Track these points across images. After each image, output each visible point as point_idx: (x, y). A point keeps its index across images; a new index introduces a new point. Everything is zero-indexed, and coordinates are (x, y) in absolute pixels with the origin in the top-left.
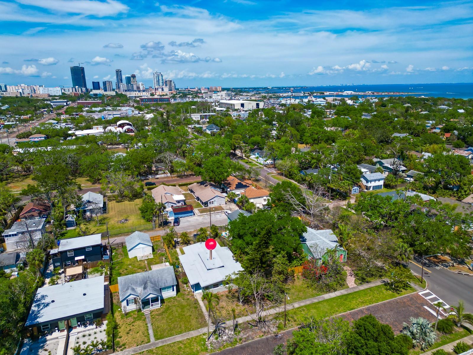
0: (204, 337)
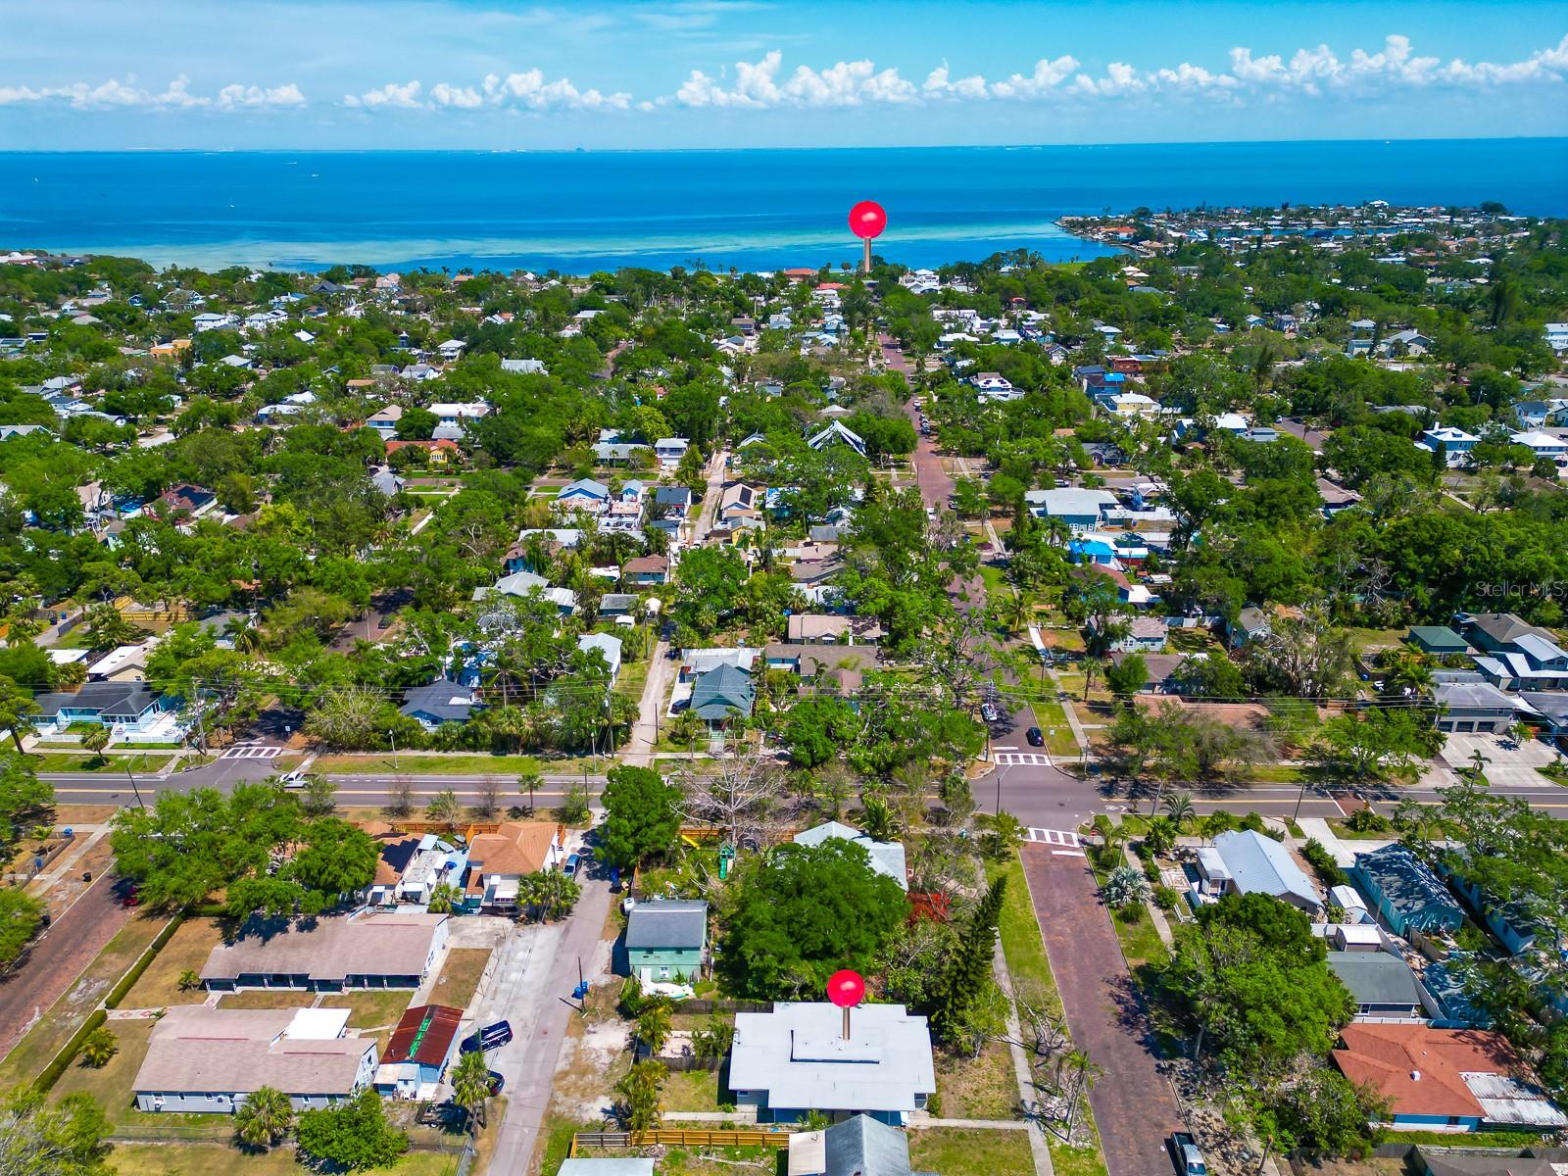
0: (1058, 1146)
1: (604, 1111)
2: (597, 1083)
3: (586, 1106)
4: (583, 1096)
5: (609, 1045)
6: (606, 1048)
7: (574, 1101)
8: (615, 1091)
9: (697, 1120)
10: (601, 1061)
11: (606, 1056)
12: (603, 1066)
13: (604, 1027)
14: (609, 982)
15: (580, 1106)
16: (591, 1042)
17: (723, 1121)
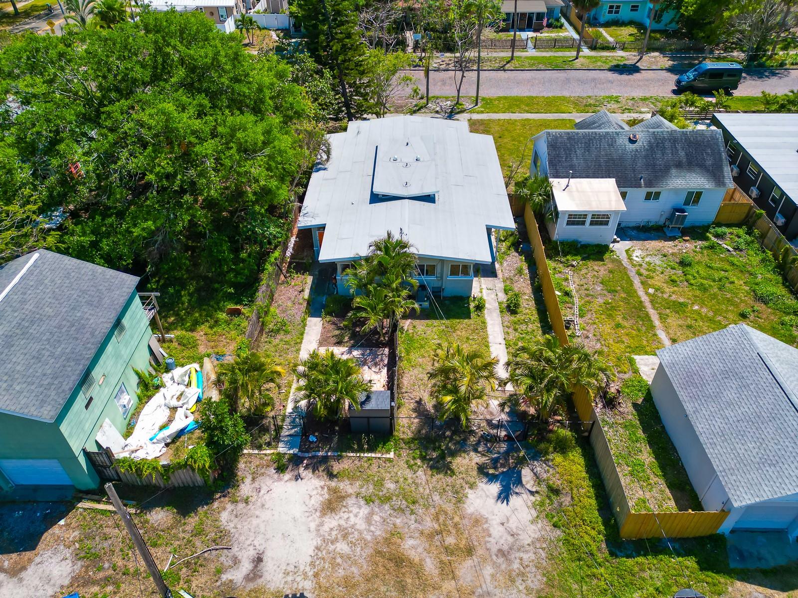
0: (482, 110)
1: (504, 496)
2: (429, 524)
3: (498, 536)
4: (470, 551)
5: (309, 513)
6: (318, 521)
7: (488, 571)
8: (449, 480)
9: (503, 342)
10: (361, 525)
11: (346, 516)
12: (376, 518)
13: (242, 538)
14: (68, 553)
15: (501, 553)
16: (293, 561)
17: (501, 312)
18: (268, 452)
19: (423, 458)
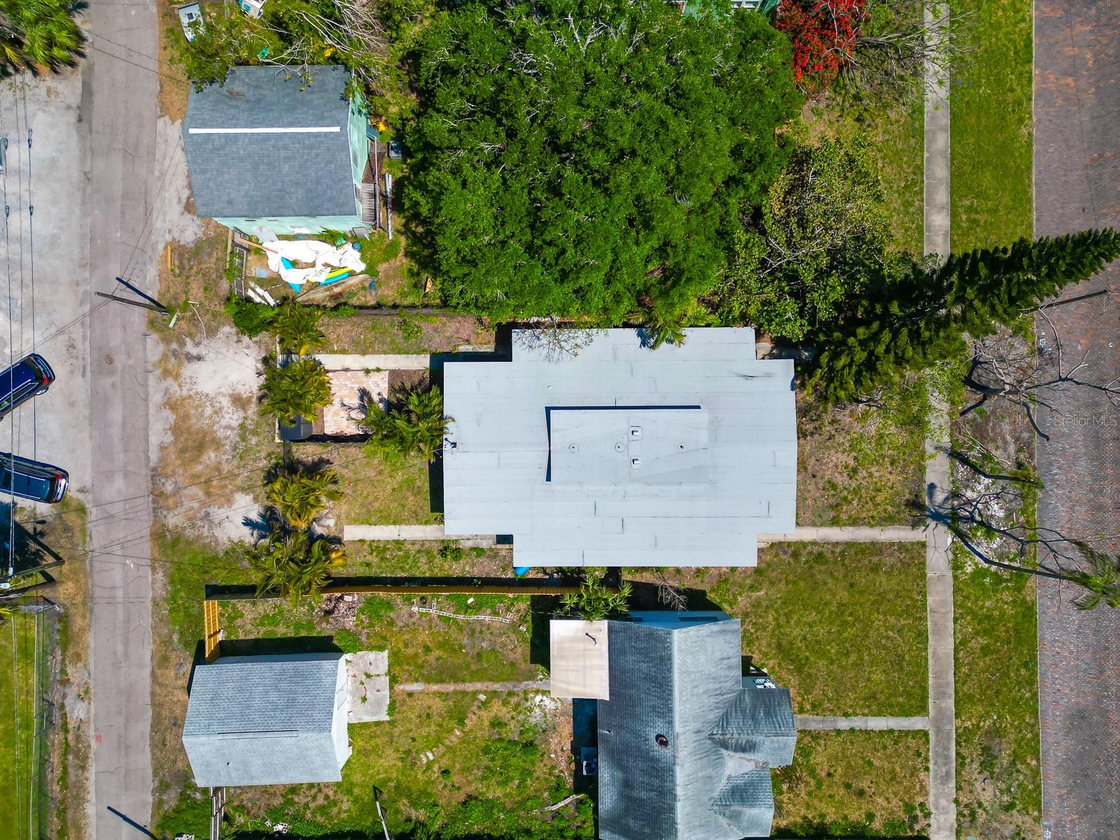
0: (969, 570)
1: (248, 523)
2: (226, 468)
3: (218, 513)
4: (208, 494)
5: (232, 386)
6: (226, 393)
7: (196, 505)
8: (260, 483)
9: (401, 538)
10: (224, 422)
11: (230, 411)
12: (229, 432)
13: (213, 345)
14: (200, 234)
15: (208, 514)
16: (198, 380)
17: (443, 541)
18: (278, 348)
19: (277, 465)
